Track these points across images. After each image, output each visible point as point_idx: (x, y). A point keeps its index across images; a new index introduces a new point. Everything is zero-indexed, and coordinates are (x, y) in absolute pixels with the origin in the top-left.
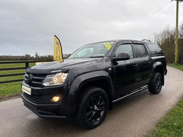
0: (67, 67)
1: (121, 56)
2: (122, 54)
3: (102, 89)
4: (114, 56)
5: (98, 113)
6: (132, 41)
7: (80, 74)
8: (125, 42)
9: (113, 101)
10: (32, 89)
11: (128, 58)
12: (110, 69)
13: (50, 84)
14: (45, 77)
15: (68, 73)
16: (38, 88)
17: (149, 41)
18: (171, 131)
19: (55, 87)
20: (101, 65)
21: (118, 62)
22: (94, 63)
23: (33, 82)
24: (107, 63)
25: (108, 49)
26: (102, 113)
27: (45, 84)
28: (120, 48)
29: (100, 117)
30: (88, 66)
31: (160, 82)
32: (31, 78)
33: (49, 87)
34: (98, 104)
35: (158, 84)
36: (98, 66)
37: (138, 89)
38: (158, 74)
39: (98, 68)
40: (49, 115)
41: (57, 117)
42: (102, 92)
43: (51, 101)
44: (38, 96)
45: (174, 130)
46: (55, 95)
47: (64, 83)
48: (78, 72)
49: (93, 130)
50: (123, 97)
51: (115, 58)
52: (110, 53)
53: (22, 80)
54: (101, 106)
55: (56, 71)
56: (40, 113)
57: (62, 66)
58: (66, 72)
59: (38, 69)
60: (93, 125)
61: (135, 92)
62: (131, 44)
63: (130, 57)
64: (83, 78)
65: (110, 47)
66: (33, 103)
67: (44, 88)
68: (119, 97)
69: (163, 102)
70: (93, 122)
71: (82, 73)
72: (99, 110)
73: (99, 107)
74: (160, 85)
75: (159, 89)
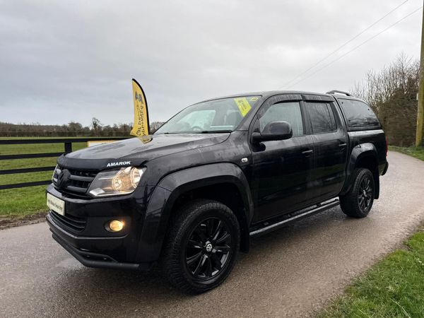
0: (145, 156)
1: (271, 131)
2: (275, 126)
3: (225, 206)
4: (257, 130)
5: (214, 260)
6: (302, 95)
7: (172, 170)
8: (285, 97)
9: (251, 233)
10: (67, 204)
11: (288, 136)
12: (246, 159)
13: (106, 191)
14: (94, 176)
15: (145, 169)
16: (80, 201)
17: (348, 95)
18: (378, 302)
19: (117, 199)
20: (224, 149)
21: (266, 143)
22: (209, 146)
23: (71, 187)
24: (239, 146)
25: (244, 114)
26: (224, 260)
27: (94, 193)
28: (271, 111)
29: (219, 269)
30: (193, 152)
31: (370, 190)
32: (65, 178)
33: (102, 200)
34: (215, 238)
35: (363, 196)
36: (216, 153)
37: (315, 206)
38: (364, 171)
39: (217, 158)
40: (106, 261)
41: (121, 264)
42: (225, 211)
43: (108, 229)
44: (79, 219)
45: (385, 301)
46: (116, 217)
47: (136, 190)
48: (169, 165)
49: (200, 297)
50: (276, 224)
51: (257, 134)
52: (247, 124)
53: (49, 182)
54: (223, 244)
55: (117, 164)
56: (85, 256)
57: (134, 152)
58: (140, 166)
59: (81, 157)
60: (202, 286)
61: (305, 214)
62: (299, 101)
63: (292, 132)
64: (180, 180)
65: (249, 108)
66: (70, 235)
67: (92, 201)
68: (267, 223)
69: (372, 238)
70: (201, 279)
71: (178, 168)
72: (217, 252)
73: (218, 245)
74: (367, 198)
75: (366, 206)
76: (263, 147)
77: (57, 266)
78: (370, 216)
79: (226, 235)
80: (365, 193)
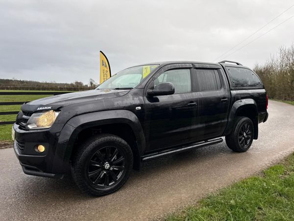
5: (111, 176)
6: (193, 64)
7: (78, 113)
11: (172, 92)
12: (139, 108)
13: (37, 126)
14: (30, 116)
15: (59, 112)
16: (23, 131)
17: (238, 64)
19: (41, 131)
20: (123, 101)
22: (111, 98)
23: (22, 123)
24: (135, 98)
25: (145, 77)
26: (119, 175)
27: (30, 127)
29: (116, 181)
31: (249, 133)
32: (19, 117)
34: (112, 160)
35: (244, 136)
36: (116, 103)
38: (245, 119)
39: (116, 106)
41: (45, 173)
42: (120, 142)
43: (36, 150)
44: (22, 143)
47: (52, 126)
48: (77, 110)
49: (98, 199)
51: (151, 91)
52: (144, 84)
54: (120, 164)
55: (43, 108)
58: (57, 110)
63: (174, 90)
64: (83, 120)
65: (149, 72)
66: (17, 153)
67: (29, 131)
70: (99, 186)
71: (88, 111)
72: (113, 170)
73: (115, 165)
74: (248, 138)
75: (246, 143)
76: (157, 100)
79: (122, 159)
80: (245, 134)
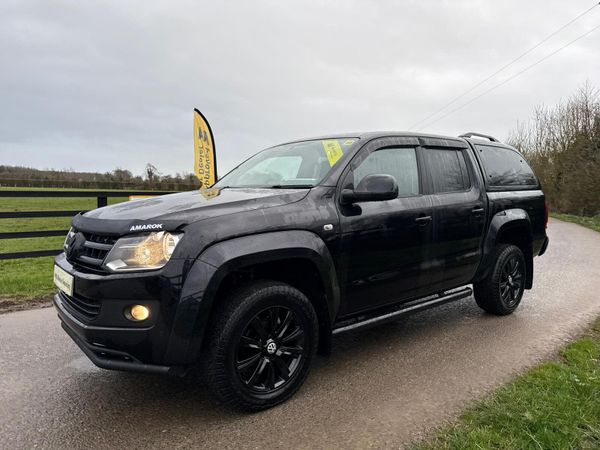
0: (184, 217)
1: (368, 187)
2: (374, 181)
5: (278, 366)
6: (419, 138)
8: (394, 141)
9: (334, 332)
10: (76, 280)
11: (392, 194)
12: (330, 227)
13: (129, 265)
14: (113, 244)
15: (182, 235)
16: (93, 277)
17: (492, 140)
18: (506, 435)
19: (140, 275)
20: (298, 212)
21: (362, 205)
22: (277, 207)
23: (85, 258)
24: (321, 207)
25: (332, 164)
26: (293, 366)
27: (112, 266)
28: (371, 160)
29: (286, 378)
30: (253, 214)
31: (518, 276)
32: (78, 245)
33: (122, 276)
34: (282, 334)
35: (508, 284)
36: (287, 217)
37: (437, 295)
38: (510, 249)
39: (287, 221)
40: (126, 361)
41: (145, 366)
42: (297, 298)
43: (128, 317)
44: (91, 301)
45: (516, 434)
46: (141, 301)
47: (168, 264)
48: (217, 231)
49: (256, 417)
50: (374, 320)
51: (350, 191)
52: (335, 177)
53: (57, 252)
54: (292, 343)
55: (144, 227)
56: (98, 354)
57: (170, 212)
58: (176, 231)
59: (101, 217)
60: (258, 402)
61: (419, 306)
62: (415, 147)
64: (230, 252)
65: (340, 154)
66: (79, 322)
67: (108, 277)
68: (363, 318)
69: (514, 344)
70: (257, 390)
71: (229, 235)
72: (282, 355)
73: (285, 345)
74: (515, 288)
75: (512, 298)
76: (358, 211)
77: (67, 366)
78: (518, 312)
79: (298, 332)
80: (510, 279)
